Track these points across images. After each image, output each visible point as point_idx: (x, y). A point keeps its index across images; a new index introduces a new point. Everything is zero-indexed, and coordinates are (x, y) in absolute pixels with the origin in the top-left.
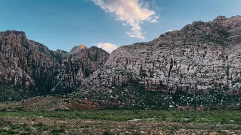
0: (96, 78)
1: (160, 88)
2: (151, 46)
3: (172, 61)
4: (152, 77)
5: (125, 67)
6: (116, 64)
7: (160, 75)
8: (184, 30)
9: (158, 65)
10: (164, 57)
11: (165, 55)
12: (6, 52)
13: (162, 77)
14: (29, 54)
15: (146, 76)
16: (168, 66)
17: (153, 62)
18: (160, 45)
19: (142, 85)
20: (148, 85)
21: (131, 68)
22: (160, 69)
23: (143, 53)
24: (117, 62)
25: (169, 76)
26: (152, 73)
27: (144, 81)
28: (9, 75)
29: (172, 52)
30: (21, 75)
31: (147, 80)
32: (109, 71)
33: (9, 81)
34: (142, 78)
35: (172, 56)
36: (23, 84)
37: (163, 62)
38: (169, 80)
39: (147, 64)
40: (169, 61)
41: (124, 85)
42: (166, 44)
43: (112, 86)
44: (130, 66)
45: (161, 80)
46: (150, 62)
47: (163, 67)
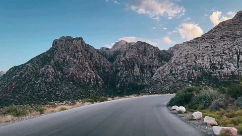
0: (169, 75)
1: (233, 78)
2: (212, 38)
3: (237, 52)
4: (223, 69)
5: (195, 62)
6: (185, 60)
7: (230, 66)
8: (237, 18)
9: (225, 57)
10: (229, 49)
11: (229, 46)
12: (79, 58)
13: (233, 68)
14: (91, 57)
15: (217, 68)
16: (235, 57)
17: (219, 55)
18: (222, 37)
19: (215, 77)
20: (221, 76)
21: (201, 63)
22: (229, 61)
23: (207, 47)
24: (185, 58)
25: (238, 66)
26: (222, 65)
27: (216, 73)
28: (87, 78)
29: (235, 43)
30: (94, 77)
31: (219, 72)
32: (181, 67)
33: (87, 83)
34: (213, 71)
35: (236, 47)
36: (97, 83)
37: (229, 54)
38: (239, 70)
39: (216, 58)
40: (234, 52)
41: (199, 79)
42: (227, 36)
43: (189, 80)
44: (199, 61)
45: (232, 71)
46: (217, 55)
47: (231, 58)
